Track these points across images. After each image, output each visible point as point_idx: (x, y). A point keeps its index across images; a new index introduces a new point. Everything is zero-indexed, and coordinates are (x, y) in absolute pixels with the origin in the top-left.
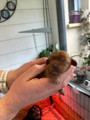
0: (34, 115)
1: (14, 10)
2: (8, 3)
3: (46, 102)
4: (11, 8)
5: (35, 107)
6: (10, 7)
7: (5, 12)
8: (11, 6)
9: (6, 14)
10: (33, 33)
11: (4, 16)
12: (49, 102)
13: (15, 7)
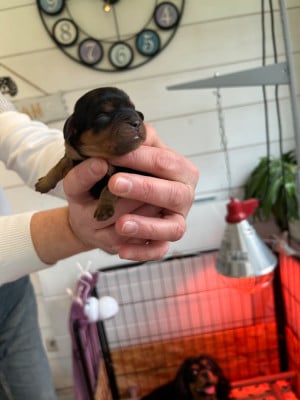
0: (192, 386)
1: (175, 26)
2: (157, 8)
3: (263, 356)
4: (165, 21)
5: (204, 362)
6: (163, 19)
7: (146, 36)
8: (165, 16)
9: (149, 44)
10: (215, 90)
11: (145, 49)
12: (276, 362)
13: (179, 17)
